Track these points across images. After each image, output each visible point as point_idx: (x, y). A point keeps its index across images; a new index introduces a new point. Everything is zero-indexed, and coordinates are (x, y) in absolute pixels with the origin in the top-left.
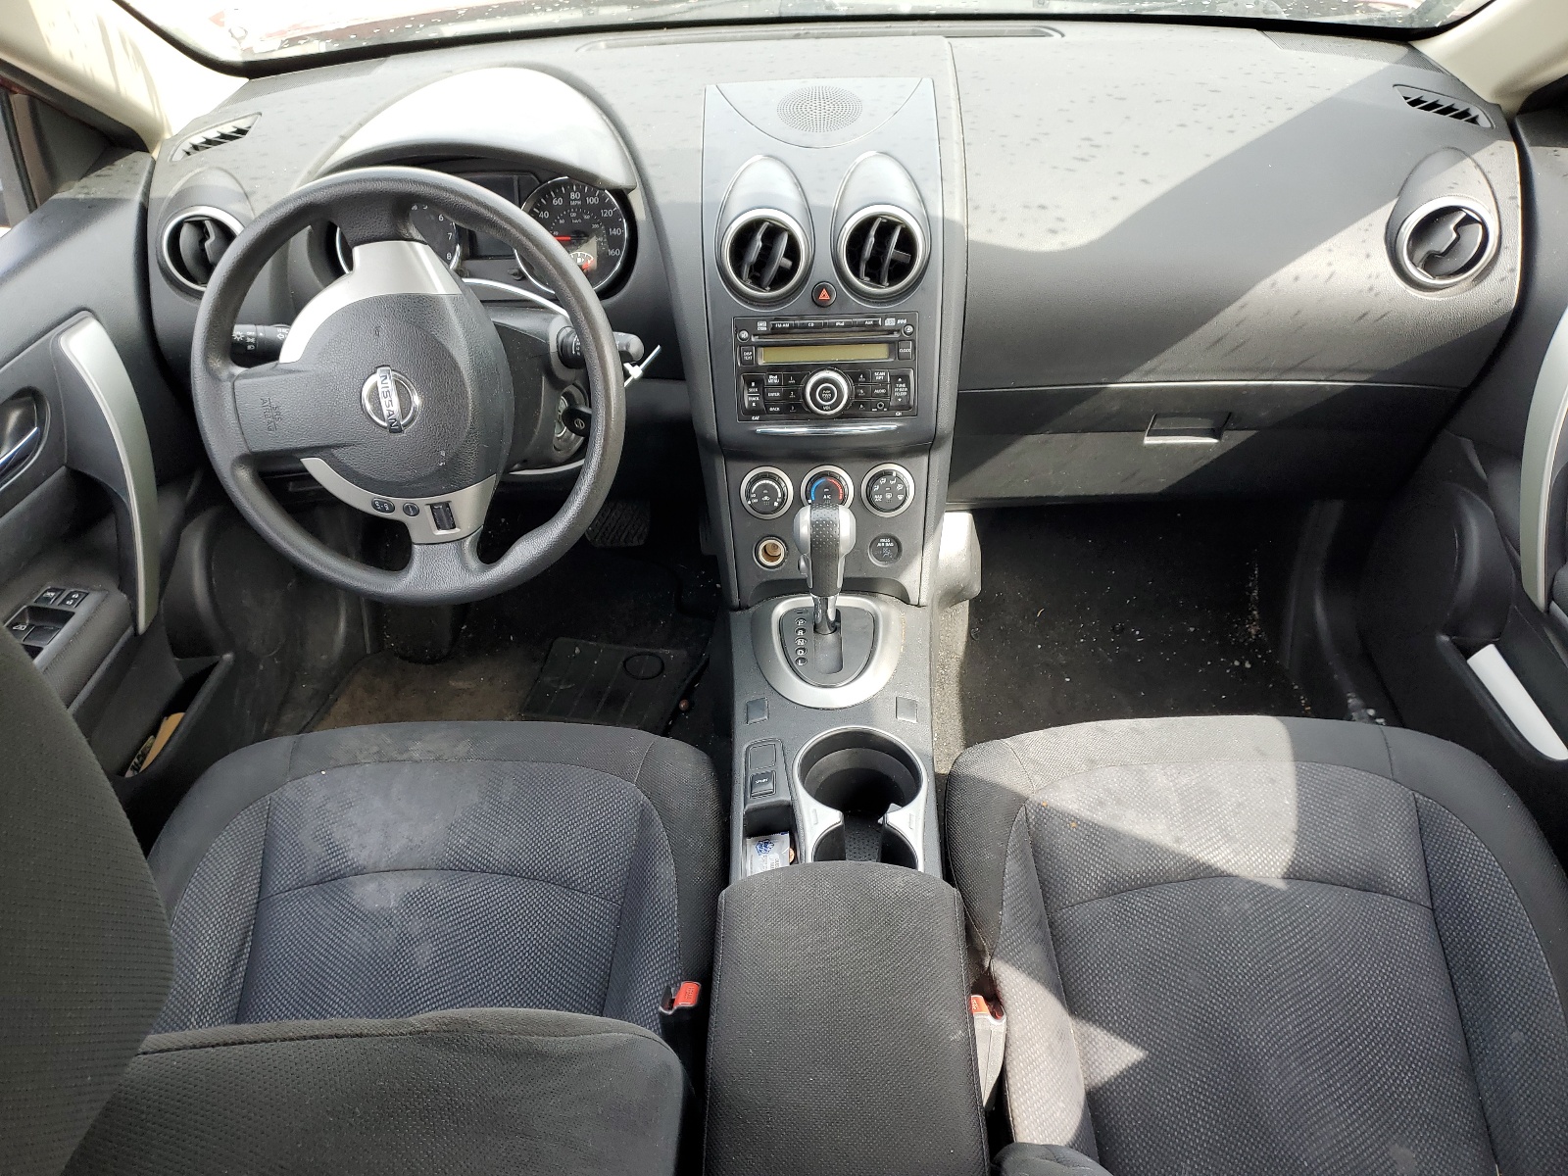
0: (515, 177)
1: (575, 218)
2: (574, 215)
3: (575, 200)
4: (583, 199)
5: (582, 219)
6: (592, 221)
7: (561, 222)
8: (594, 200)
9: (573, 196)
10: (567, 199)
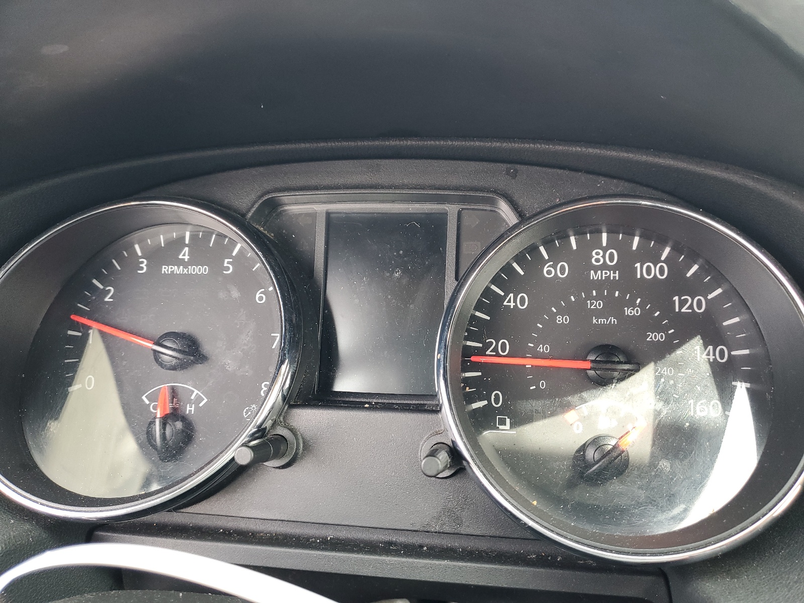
0: (452, 209)
1: (599, 314)
2: (599, 305)
3: (604, 267)
4: (625, 265)
5: (620, 315)
6: (646, 323)
7: (559, 319)
8: (655, 271)
9: (597, 256)
10: (581, 263)
